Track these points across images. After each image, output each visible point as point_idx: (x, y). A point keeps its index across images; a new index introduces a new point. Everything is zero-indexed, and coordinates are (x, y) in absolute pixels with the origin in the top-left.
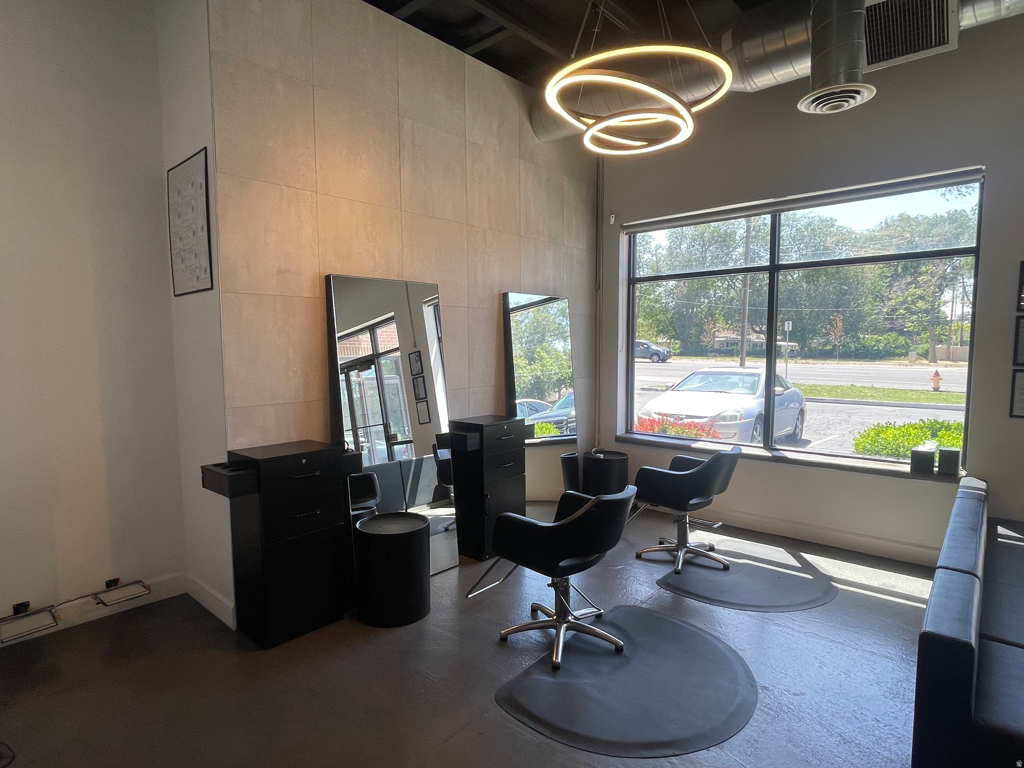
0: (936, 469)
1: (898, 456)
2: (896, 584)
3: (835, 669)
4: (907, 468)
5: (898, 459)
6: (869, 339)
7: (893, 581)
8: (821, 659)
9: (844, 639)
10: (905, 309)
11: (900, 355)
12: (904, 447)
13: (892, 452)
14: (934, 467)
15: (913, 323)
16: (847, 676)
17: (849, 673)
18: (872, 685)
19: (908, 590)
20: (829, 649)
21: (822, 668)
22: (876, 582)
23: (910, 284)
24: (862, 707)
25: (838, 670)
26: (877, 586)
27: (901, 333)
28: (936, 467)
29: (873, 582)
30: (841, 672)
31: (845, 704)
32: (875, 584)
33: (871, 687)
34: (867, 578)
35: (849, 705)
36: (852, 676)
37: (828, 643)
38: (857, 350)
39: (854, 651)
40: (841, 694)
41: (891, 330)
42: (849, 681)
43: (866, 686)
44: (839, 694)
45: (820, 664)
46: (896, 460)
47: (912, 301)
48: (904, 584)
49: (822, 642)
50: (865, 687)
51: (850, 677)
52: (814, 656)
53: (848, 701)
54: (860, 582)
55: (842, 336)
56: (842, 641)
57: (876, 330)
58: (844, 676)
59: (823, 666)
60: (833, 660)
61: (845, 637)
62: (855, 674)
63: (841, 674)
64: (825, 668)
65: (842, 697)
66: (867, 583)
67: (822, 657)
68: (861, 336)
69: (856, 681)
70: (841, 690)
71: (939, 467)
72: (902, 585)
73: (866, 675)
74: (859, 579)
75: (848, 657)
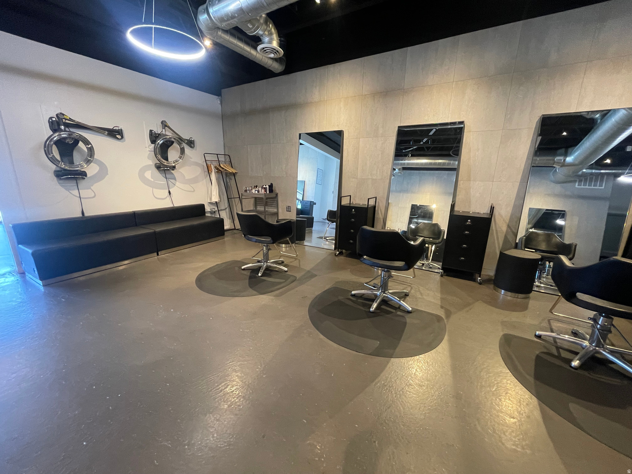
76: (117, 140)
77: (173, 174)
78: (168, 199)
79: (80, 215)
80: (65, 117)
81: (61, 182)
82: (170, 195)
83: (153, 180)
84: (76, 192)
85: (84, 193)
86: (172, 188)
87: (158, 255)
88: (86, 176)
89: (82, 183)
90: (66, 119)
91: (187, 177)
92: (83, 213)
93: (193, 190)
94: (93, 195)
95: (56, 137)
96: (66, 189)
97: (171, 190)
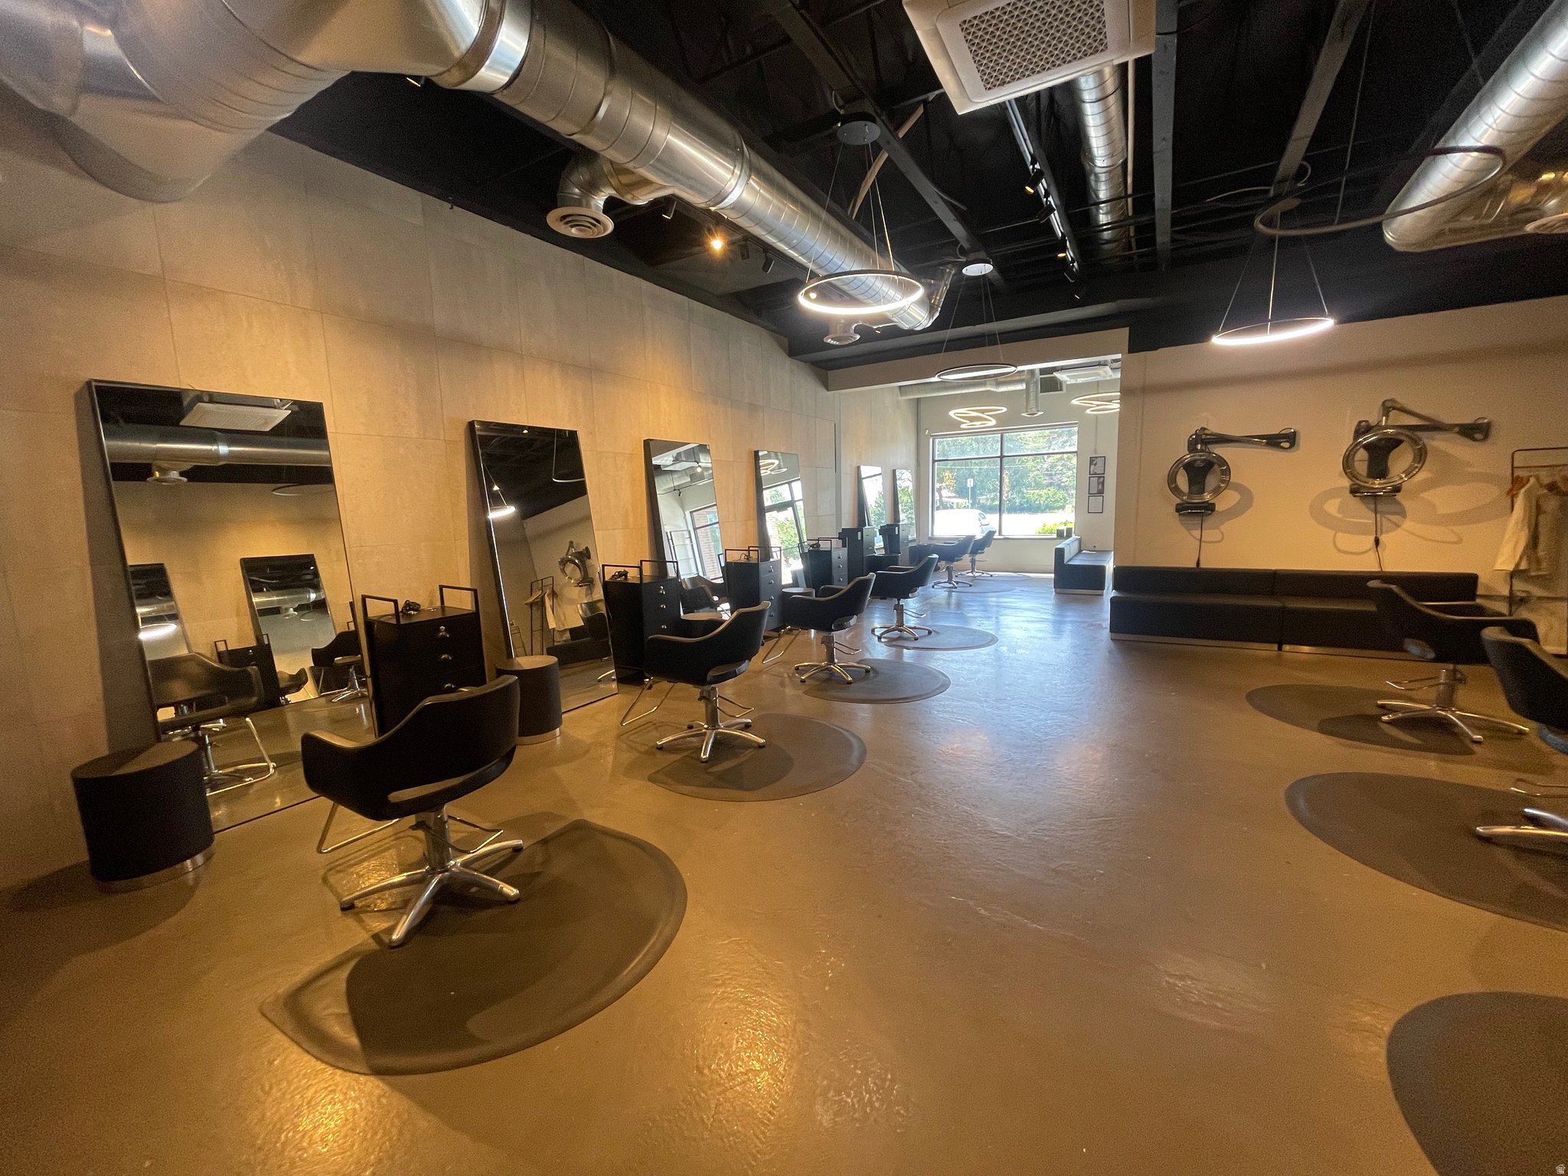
6: (1031, 494)
10: (1062, 466)
11: (1058, 508)
15: (1069, 478)
23: (1066, 442)
27: (1060, 487)
38: (1021, 504)
41: (1051, 484)
47: (1068, 458)
55: (1008, 491)
57: (1039, 486)
68: (1025, 491)
76: (1281, 450)
77: (1399, 503)
78: (1372, 555)
79: (1194, 565)
80: (1206, 431)
81: (1182, 518)
82: (1377, 547)
83: (1340, 516)
84: (1197, 533)
85: (1208, 534)
86: (1387, 532)
87: (1280, 649)
88: (1213, 510)
89: (1210, 521)
90: (1207, 435)
91: (1442, 510)
92: (1198, 564)
93: (1455, 539)
94: (1220, 538)
95: (1188, 458)
96: (1186, 528)
97: (1383, 538)
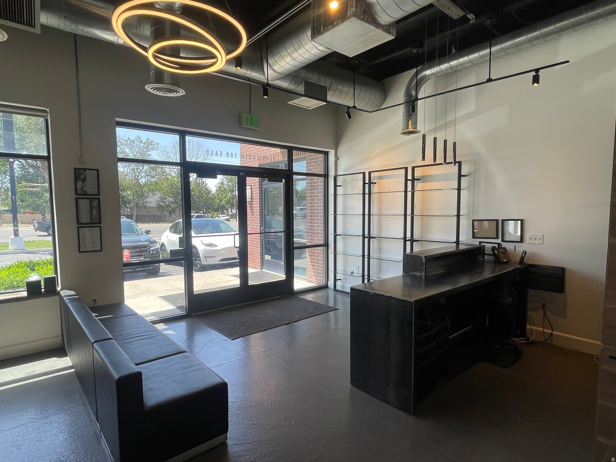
0: (43, 290)
1: (13, 287)
2: (34, 369)
3: (29, 443)
4: (25, 294)
5: (14, 290)
7: (31, 368)
8: (16, 443)
9: (23, 421)
12: (16, 281)
13: (8, 286)
14: (41, 289)
16: (40, 441)
17: (40, 439)
18: (58, 435)
19: (44, 369)
20: (17, 434)
21: (20, 449)
22: (21, 375)
24: (61, 452)
25: (31, 442)
26: (24, 376)
28: (43, 289)
29: (19, 375)
30: (35, 442)
31: (50, 459)
32: (22, 376)
33: (59, 437)
34: (13, 375)
35: (53, 457)
36: (43, 439)
37: (14, 430)
39: (34, 424)
40: (43, 455)
42: (44, 444)
43: (55, 438)
44: (42, 456)
45: (17, 448)
46: (13, 291)
48: (39, 367)
49: (8, 433)
50: (55, 440)
51: (42, 441)
52: (9, 445)
53: (50, 456)
54: (10, 380)
56: (22, 423)
58: (38, 443)
59: (19, 447)
60: (25, 438)
61: (23, 419)
62: (44, 437)
63: (35, 443)
64: (22, 447)
65: (45, 456)
66: (15, 378)
67: (15, 442)
69: (48, 440)
70: (42, 452)
71: (44, 288)
72: (39, 368)
73: (52, 432)
74: (8, 379)
75: (33, 430)
